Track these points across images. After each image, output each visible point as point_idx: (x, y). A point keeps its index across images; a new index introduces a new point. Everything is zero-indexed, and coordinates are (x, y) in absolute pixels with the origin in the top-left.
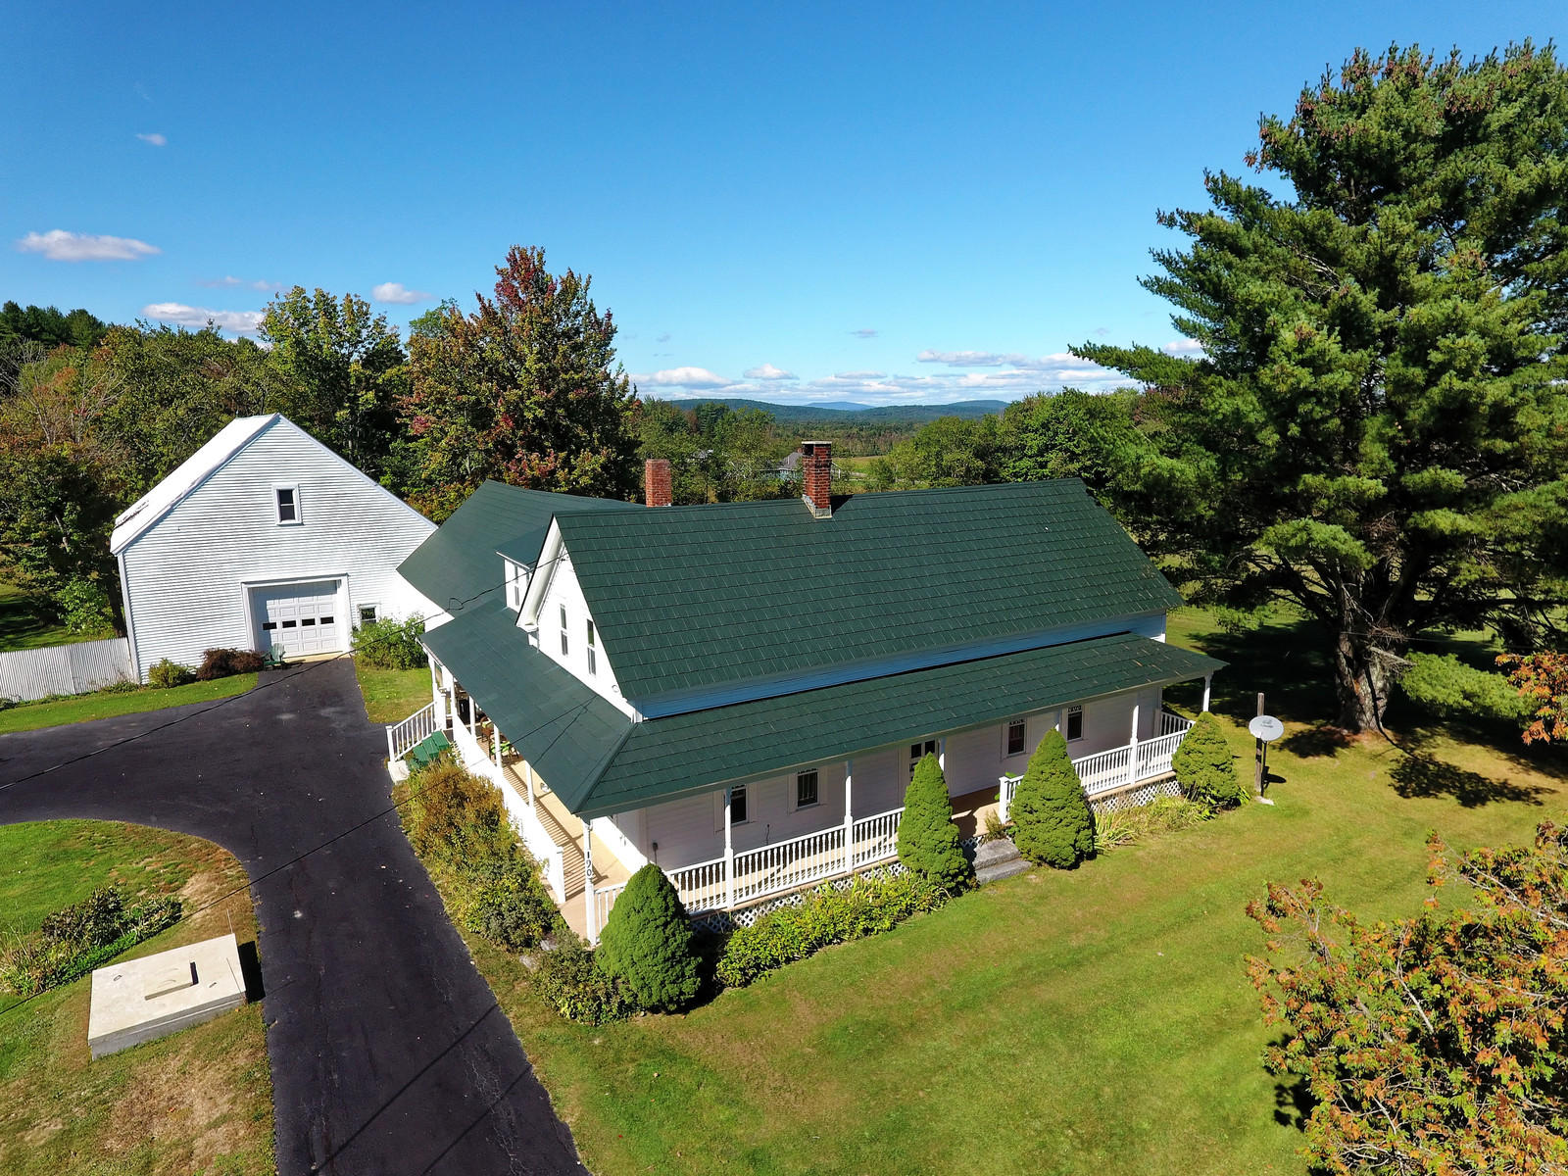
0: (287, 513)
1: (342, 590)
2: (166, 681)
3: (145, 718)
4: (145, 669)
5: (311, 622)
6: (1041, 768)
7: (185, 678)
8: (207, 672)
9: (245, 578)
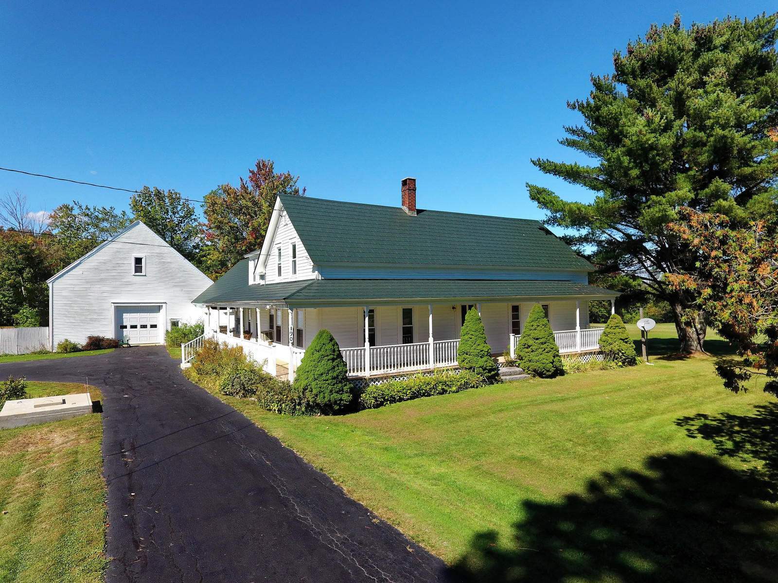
0: (138, 269)
1: (162, 311)
2: (66, 350)
4: (56, 344)
5: (144, 327)
6: (531, 324)
7: (75, 349)
8: (88, 347)
9: (113, 300)
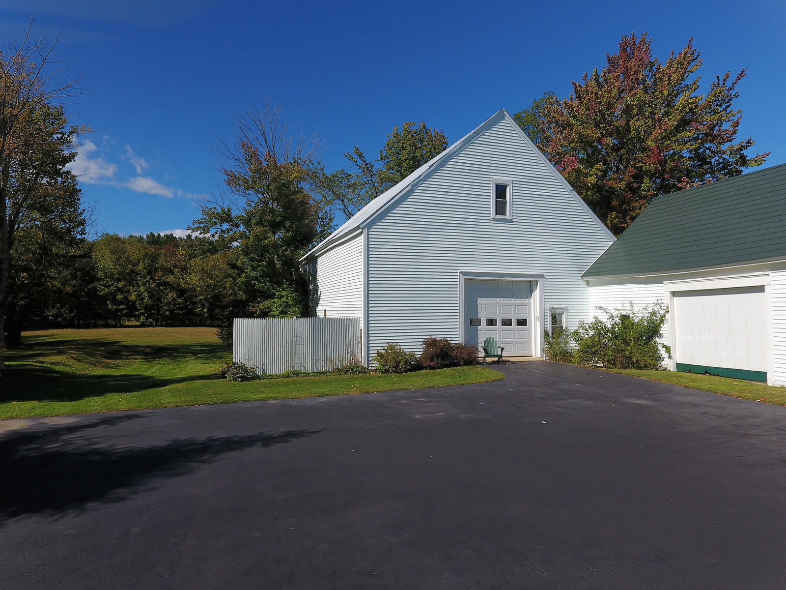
0: (500, 208)
1: (537, 294)
2: (396, 367)
4: (373, 353)
7: (413, 365)
8: (432, 360)
9: (463, 268)
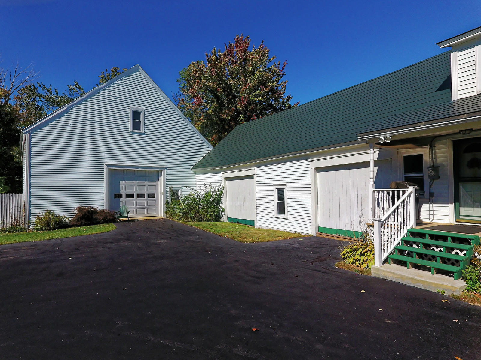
0: (136, 125)
1: (161, 178)
2: (48, 225)
3: (34, 246)
4: (34, 218)
5: (141, 196)
7: (61, 225)
8: (78, 221)
9: (107, 162)
